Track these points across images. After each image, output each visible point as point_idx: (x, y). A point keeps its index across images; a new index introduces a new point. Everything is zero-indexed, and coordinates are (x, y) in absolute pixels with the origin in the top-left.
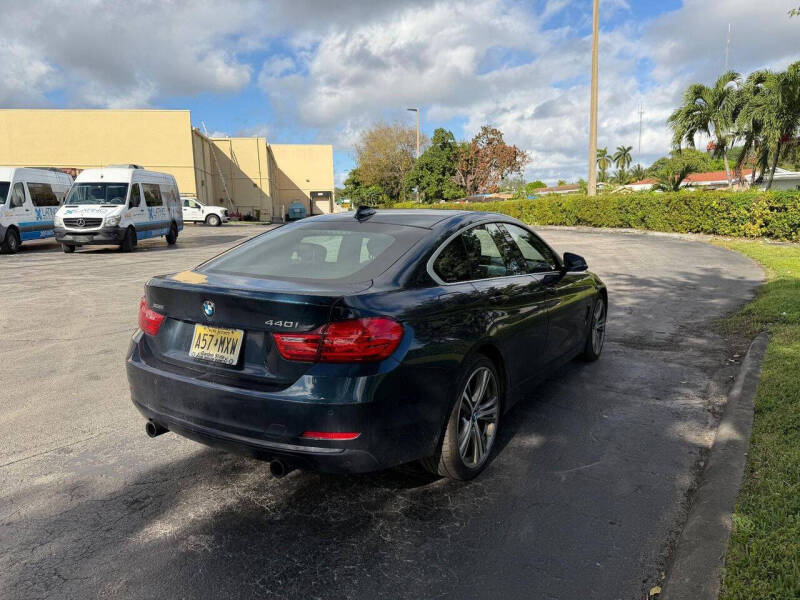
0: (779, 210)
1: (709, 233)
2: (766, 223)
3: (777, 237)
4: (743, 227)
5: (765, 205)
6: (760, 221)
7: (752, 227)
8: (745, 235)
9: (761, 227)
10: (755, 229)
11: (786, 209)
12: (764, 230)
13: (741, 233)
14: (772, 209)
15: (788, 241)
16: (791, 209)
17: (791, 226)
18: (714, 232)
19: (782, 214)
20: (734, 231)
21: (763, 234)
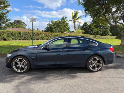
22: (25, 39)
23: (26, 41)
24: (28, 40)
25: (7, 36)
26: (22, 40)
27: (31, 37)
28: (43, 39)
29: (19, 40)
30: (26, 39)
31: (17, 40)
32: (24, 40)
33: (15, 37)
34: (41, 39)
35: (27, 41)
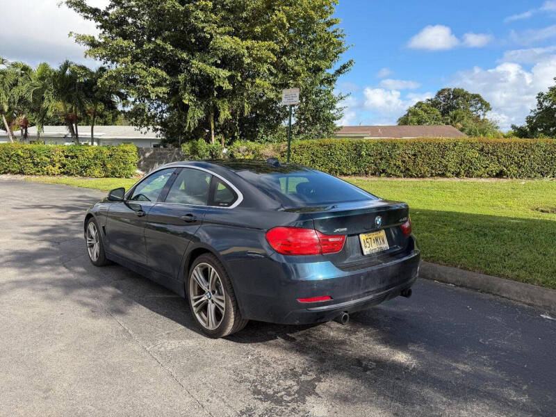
0: (72, 158)
1: (16, 174)
2: (64, 166)
3: (72, 175)
4: (45, 169)
5: (61, 154)
6: (58, 165)
7: (53, 169)
8: (48, 174)
9: (60, 168)
10: (56, 170)
11: (77, 157)
12: (62, 170)
13: (45, 173)
14: (67, 157)
15: (79, 177)
16: (80, 157)
17: (81, 167)
18: (21, 173)
19: (75, 160)
20: (39, 172)
21: (61, 173)
22: (377, 173)
23: (383, 179)
24: (389, 176)
25: (313, 161)
26: (367, 173)
27: (404, 162)
28: (469, 175)
29: (355, 173)
30: (384, 171)
31: (346, 175)
32: (372, 174)
33: (340, 166)
34: (458, 175)
35: (385, 179)
